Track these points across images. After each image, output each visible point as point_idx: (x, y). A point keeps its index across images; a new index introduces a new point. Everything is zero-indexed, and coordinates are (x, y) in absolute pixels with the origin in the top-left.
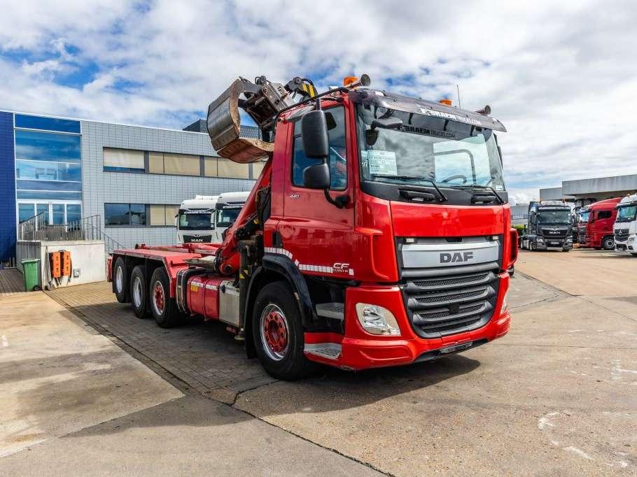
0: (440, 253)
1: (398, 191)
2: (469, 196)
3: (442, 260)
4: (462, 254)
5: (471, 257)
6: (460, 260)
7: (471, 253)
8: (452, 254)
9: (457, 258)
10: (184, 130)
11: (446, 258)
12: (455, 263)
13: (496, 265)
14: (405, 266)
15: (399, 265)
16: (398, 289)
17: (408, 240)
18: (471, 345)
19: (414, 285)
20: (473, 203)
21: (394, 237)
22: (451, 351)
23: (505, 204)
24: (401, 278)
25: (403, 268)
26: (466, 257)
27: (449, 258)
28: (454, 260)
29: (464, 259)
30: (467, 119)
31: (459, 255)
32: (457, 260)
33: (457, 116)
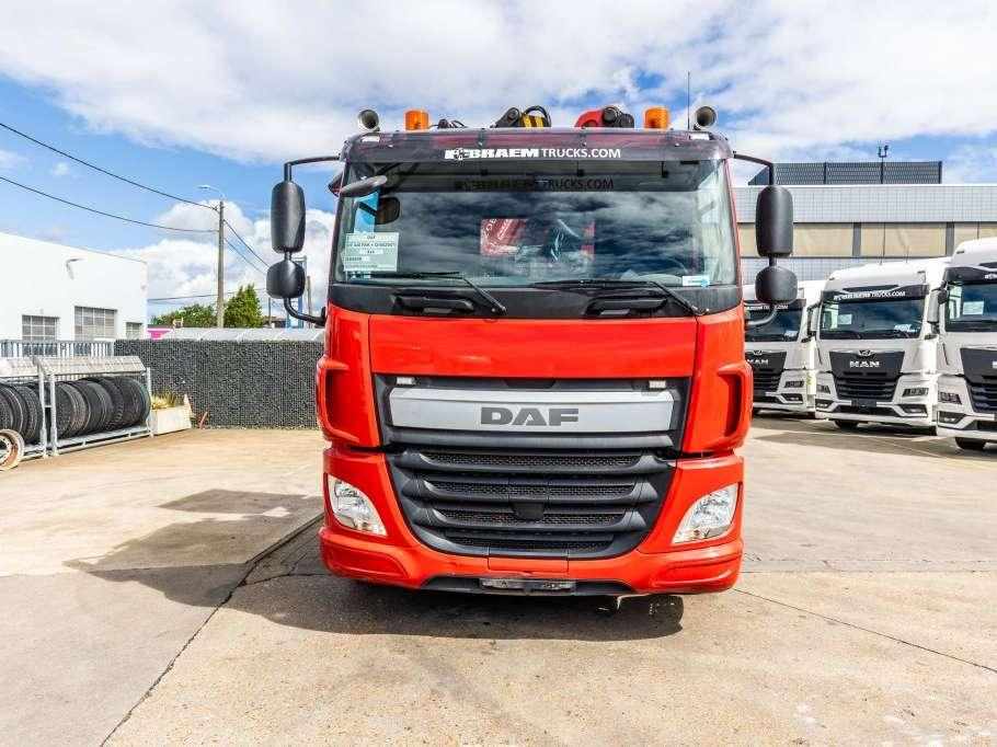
0: (481, 406)
1: (393, 299)
2: (583, 301)
3: (487, 420)
4: (545, 413)
5: (575, 419)
7: (576, 411)
8: (516, 411)
9: (530, 418)
10: (749, 184)
11: (497, 416)
12: (524, 428)
13: (666, 440)
14: (395, 424)
15: (383, 421)
16: (379, 460)
17: (400, 381)
18: (567, 586)
19: (423, 457)
20: (592, 313)
21: (373, 374)
22: (509, 586)
23: (706, 314)
24: (386, 443)
25: (392, 426)
26: (556, 417)
27: (507, 416)
28: (519, 421)
29: (547, 421)
30: (576, 152)
31: (536, 414)
32: (529, 424)
33: (545, 150)
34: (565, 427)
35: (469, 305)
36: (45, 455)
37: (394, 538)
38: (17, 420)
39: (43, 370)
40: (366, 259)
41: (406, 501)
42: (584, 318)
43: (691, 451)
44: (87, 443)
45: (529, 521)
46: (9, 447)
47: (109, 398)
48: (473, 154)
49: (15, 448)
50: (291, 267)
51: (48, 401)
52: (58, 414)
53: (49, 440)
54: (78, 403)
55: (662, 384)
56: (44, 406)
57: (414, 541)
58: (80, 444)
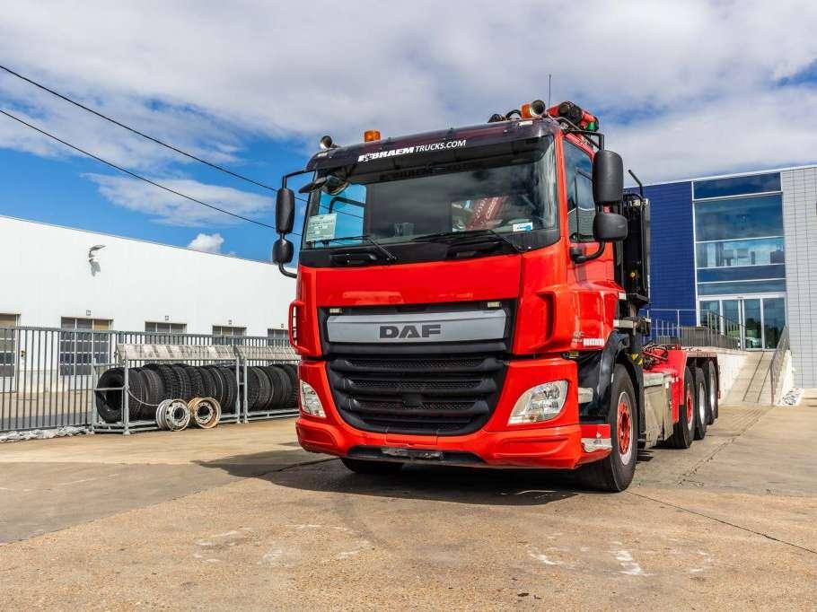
0: (379, 325)
1: (331, 257)
2: (444, 248)
3: (383, 334)
4: (419, 328)
5: (438, 332)
6: (415, 334)
7: (439, 326)
8: (401, 328)
9: (410, 333)
11: (389, 332)
12: (406, 340)
13: (502, 346)
14: (330, 340)
15: (323, 338)
16: (322, 366)
17: (332, 311)
18: (436, 455)
19: (347, 363)
20: (451, 256)
21: (318, 307)
22: (399, 454)
23: (529, 250)
24: (326, 353)
25: (329, 342)
26: (426, 332)
27: (395, 331)
28: (403, 335)
29: (421, 335)
30: (437, 146)
31: (413, 329)
32: (410, 336)
33: (417, 147)
34: (432, 338)
35: (372, 257)
36: (239, 422)
37: (330, 419)
38: (219, 393)
39: (239, 355)
40: (318, 232)
41: (337, 393)
42: (445, 260)
43: (518, 353)
44: (270, 415)
45: (412, 407)
46: (211, 411)
47: (289, 381)
48: (375, 156)
49: (215, 413)
50: (284, 242)
51: (242, 380)
52: (248, 389)
53: (242, 410)
54: (265, 383)
55: (496, 304)
56: (238, 383)
57: (341, 421)
58: (266, 415)
